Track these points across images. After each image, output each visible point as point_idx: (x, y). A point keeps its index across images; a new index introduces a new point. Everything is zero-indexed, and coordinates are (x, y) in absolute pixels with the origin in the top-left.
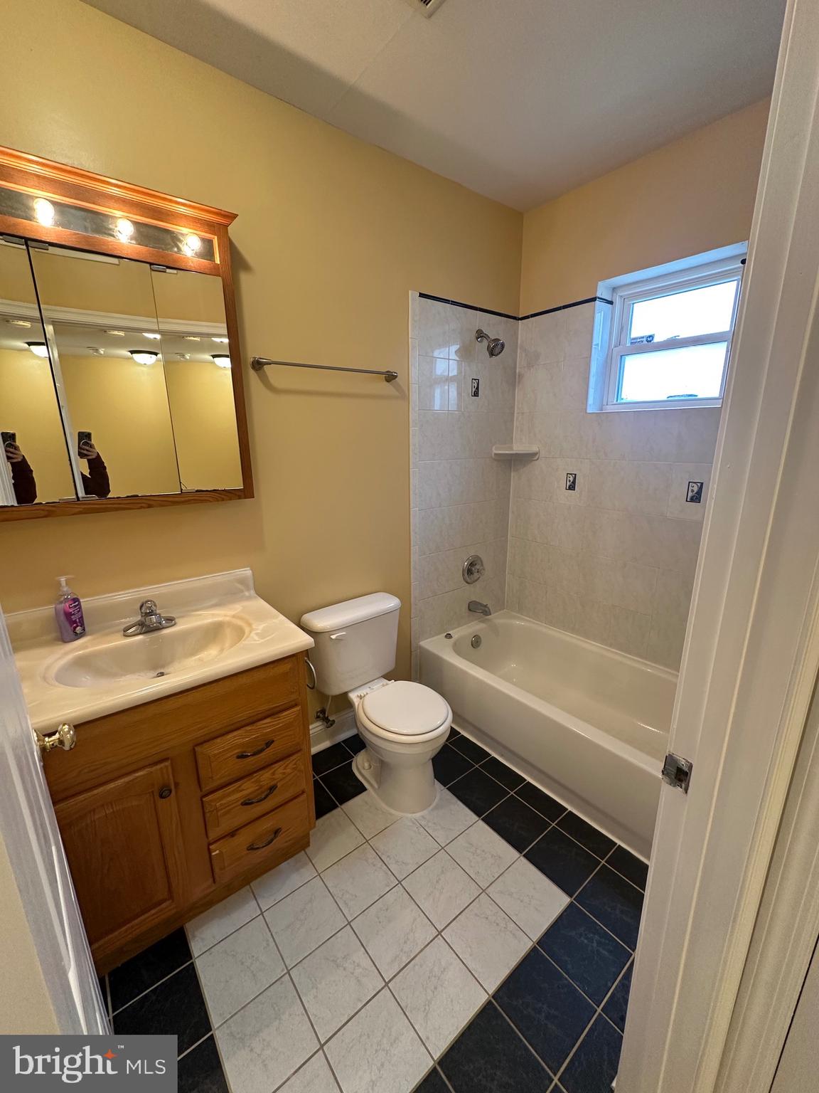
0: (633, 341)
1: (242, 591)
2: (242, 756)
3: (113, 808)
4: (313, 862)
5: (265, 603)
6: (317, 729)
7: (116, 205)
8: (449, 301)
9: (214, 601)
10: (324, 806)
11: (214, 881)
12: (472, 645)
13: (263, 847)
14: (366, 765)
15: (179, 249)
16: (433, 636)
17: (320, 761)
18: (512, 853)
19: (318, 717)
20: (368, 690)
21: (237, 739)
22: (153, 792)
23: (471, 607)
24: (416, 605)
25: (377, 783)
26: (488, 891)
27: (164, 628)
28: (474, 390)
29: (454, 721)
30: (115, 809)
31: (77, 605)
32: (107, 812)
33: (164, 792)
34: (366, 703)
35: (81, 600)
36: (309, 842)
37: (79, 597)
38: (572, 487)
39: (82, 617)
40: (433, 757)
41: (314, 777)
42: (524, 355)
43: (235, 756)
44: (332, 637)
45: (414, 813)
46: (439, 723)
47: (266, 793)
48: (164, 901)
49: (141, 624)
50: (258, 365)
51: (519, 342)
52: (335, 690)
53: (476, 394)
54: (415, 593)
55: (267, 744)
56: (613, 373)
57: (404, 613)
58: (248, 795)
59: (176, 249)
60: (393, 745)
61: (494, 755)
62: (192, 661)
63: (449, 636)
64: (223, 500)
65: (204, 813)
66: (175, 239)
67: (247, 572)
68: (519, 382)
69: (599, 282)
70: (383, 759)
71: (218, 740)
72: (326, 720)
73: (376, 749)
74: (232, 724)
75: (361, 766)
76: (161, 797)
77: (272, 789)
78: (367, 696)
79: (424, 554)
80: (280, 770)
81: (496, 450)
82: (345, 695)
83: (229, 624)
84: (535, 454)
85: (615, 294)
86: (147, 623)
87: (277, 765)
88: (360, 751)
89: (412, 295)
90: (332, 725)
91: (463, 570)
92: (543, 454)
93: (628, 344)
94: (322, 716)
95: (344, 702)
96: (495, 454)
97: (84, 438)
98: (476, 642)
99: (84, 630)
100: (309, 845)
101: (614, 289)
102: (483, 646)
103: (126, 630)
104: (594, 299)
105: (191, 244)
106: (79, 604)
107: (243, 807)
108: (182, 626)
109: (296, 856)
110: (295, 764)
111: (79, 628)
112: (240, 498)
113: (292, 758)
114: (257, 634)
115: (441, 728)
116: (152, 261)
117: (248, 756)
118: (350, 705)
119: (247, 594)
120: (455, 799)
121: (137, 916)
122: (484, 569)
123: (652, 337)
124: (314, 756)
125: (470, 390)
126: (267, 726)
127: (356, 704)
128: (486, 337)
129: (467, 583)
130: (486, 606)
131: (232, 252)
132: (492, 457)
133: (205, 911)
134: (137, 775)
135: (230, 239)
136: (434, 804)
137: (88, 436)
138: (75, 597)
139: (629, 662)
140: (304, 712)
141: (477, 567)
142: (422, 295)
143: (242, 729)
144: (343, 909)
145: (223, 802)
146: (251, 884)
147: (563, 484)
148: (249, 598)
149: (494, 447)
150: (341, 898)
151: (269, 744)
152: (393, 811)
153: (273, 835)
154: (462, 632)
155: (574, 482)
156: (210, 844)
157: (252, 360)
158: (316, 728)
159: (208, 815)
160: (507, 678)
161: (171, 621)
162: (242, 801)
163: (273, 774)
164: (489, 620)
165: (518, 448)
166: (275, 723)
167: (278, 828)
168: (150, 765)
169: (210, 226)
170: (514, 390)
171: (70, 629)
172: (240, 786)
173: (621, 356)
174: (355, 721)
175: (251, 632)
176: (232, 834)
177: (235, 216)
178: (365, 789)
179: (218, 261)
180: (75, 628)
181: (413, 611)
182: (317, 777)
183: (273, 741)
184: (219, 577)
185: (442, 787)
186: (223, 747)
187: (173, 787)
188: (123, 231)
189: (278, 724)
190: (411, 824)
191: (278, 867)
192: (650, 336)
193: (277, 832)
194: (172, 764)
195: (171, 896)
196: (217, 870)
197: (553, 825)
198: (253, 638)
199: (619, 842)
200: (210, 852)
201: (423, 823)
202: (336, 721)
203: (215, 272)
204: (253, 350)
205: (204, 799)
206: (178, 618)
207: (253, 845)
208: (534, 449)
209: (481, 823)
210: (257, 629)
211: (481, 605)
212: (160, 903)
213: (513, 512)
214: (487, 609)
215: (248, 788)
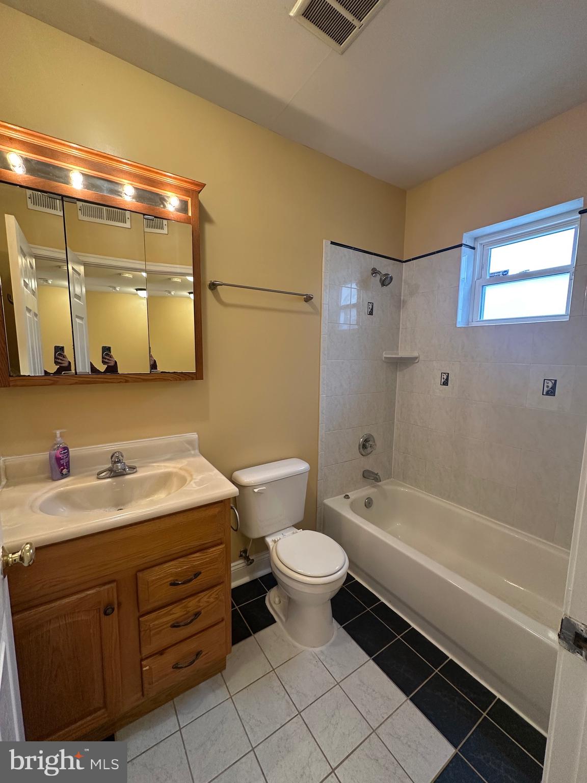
0: (491, 275)
1: (189, 450)
2: (173, 584)
3: (66, 621)
4: (227, 685)
5: (205, 460)
6: (239, 566)
7: (124, 176)
8: (352, 247)
9: (168, 456)
10: (239, 634)
11: (143, 695)
12: (365, 505)
13: (186, 667)
14: (277, 600)
15: (165, 207)
16: (335, 496)
17: (238, 593)
18: (400, 696)
19: (241, 556)
20: (281, 536)
21: (172, 568)
22: (99, 609)
23: (365, 475)
24: (322, 470)
25: (285, 615)
26: (378, 731)
27: (127, 474)
28: (369, 310)
29: (350, 568)
30: (67, 622)
31: (66, 452)
32: (61, 624)
33: (108, 610)
34: (278, 546)
35: (70, 450)
36: (225, 665)
37: (68, 447)
38: (446, 383)
39: (69, 462)
40: (332, 597)
41: (233, 606)
42: (407, 286)
43: (169, 583)
44: (255, 490)
45: (314, 647)
46: (337, 568)
47: (190, 619)
48: (100, 709)
49: (110, 470)
50: (213, 286)
51: (403, 278)
52: (255, 534)
53: (371, 313)
54: (321, 461)
55: (195, 575)
56: (476, 299)
57: (313, 474)
58: (177, 618)
59: (162, 206)
60: (301, 585)
61: (383, 600)
62: (144, 502)
63: (347, 497)
64: (180, 380)
65: (140, 632)
66: (162, 200)
67: (194, 436)
68: (403, 306)
69: (465, 234)
70: (291, 597)
71: (157, 568)
72: (247, 558)
73: (286, 587)
74: (170, 555)
75: (273, 600)
76: (106, 614)
77: (197, 614)
78: (279, 541)
79: (329, 430)
80: (205, 599)
81: (385, 354)
82: (263, 538)
83: (176, 474)
84: (416, 358)
85: (476, 242)
86: (115, 469)
87: (202, 594)
88: (272, 587)
89: (325, 243)
90: (251, 563)
91: (359, 445)
92: (421, 358)
93: (488, 277)
94: (244, 555)
95: (261, 545)
96: (385, 357)
97: (106, 350)
98: (369, 503)
99: (69, 472)
100: (225, 668)
101: (476, 239)
102: (374, 507)
103: (98, 474)
104: (461, 245)
105: (173, 203)
106: (68, 451)
107: (172, 629)
108: (141, 474)
109: (213, 678)
110: (217, 594)
111: (65, 470)
112: (193, 379)
113: (216, 589)
114: (195, 482)
115: (339, 573)
116: (145, 213)
117: (178, 584)
118: (266, 548)
119: (193, 452)
120: (349, 638)
121: (76, 721)
122: (376, 445)
123: (507, 272)
124: (232, 589)
125: (366, 310)
126: (197, 559)
127: (271, 547)
128: (379, 273)
129: (362, 455)
130: (377, 474)
131: (200, 210)
132: (382, 360)
133: (134, 721)
134: (89, 592)
135: (199, 202)
136: (331, 641)
137: (109, 349)
138: (65, 446)
139: (499, 528)
140: (227, 551)
141: (371, 443)
142: (332, 243)
143: (177, 560)
144: (248, 733)
145: (156, 622)
146: (175, 699)
147: (438, 381)
148: (194, 456)
149: (384, 352)
150: (248, 723)
151: (197, 575)
152: (297, 644)
153: (195, 657)
154: (359, 494)
155: (447, 379)
156: (142, 660)
157: (209, 282)
158: (237, 565)
159: (142, 634)
160: (394, 534)
161: (133, 469)
162: (173, 622)
163: (199, 601)
164: (378, 486)
165: (402, 354)
166: (204, 557)
167: (200, 650)
168: (100, 585)
169: (187, 192)
170: (400, 311)
171: (58, 470)
172: (170, 610)
173: (483, 286)
174: (269, 562)
175: (191, 481)
176: (161, 653)
177: (203, 185)
178: (274, 622)
179: (190, 214)
180: (62, 470)
181: (319, 473)
182: (237, 607)
183: (200, 573)
184: (174, 438)
185: (339, 626)
186: (159, 575)
187: (116, 607)
188: (128, 193)
189: (206, 558)
190: (312, 658)
191: (197, 687)
192: (505, 271)
193: (198, 654)
194: (117, 584)
195: (105, 706)
196: (146, 686)
197: (437, 671)
198: (192, 486)
199: (498, 696)
200: (141, 667)
201: (322, 658)
202: (255, 560)
203: (188, 221)
204: (211, 276)
205: (140, 619)
206: (140, 467)
207: (177, 664)
208: (415, 354)
209: (372, 663)
210: (195, 479)
211: (373, 473)
212: (95, 711)
213: (398, 402)
214: (377, 477)
215: (177, 612)
